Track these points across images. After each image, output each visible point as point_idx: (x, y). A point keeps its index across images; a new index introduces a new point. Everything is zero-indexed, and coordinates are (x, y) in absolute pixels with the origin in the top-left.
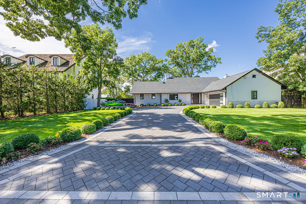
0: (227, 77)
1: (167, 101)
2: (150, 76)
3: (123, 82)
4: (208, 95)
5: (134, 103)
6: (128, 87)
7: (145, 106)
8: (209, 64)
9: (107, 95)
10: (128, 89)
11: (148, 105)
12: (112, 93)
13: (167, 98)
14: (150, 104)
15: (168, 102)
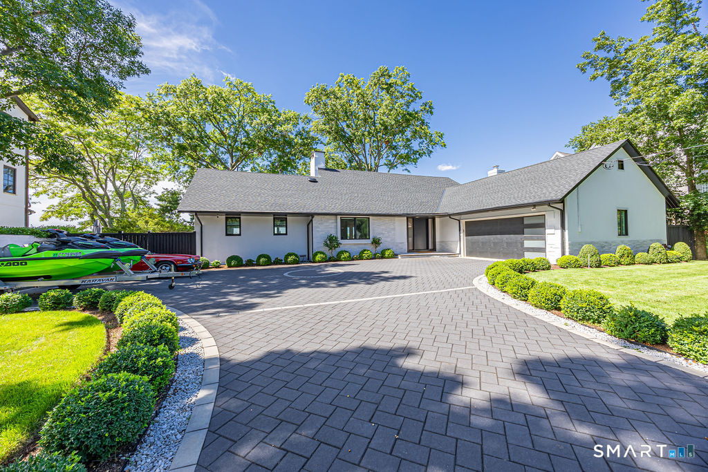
0: (500, 172)
1: (331, 242)
2: (252, 165)
3: (154, 177)
4: (463, 222)
5: (198, 253)
6: (174, 193)
7: (250, 263)
8: (415, 145)
9: (80, 220)
10: (171, 202)
11: (262, 260)
12: (100, 213)
13: (333, 232)
14: (268, 257)
15: (338, 244)
